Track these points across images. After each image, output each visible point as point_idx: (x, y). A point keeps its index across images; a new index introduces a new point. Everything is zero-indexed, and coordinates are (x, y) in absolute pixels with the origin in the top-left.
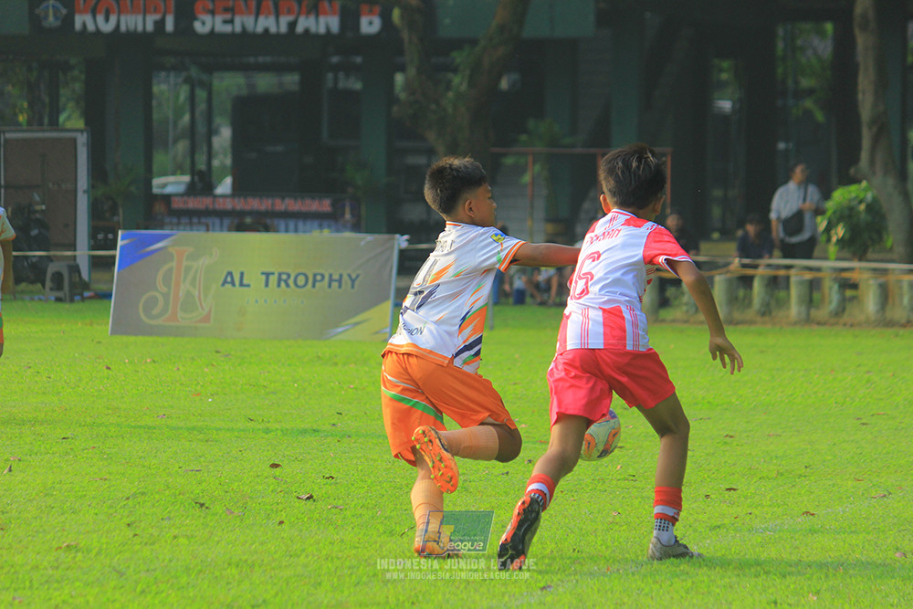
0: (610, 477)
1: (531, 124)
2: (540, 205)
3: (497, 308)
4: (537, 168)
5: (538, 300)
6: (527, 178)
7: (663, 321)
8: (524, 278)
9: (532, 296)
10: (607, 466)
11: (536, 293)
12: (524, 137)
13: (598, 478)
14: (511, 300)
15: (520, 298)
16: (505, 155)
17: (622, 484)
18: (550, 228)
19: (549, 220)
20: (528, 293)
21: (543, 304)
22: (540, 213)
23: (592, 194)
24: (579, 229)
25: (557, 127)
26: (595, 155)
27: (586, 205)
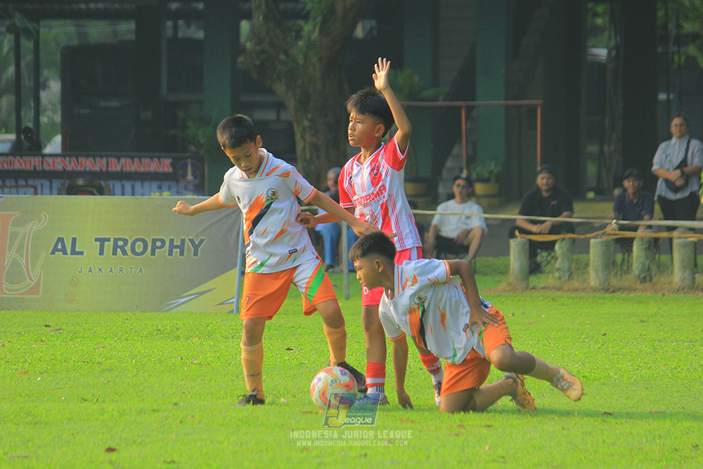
7: (533, 288)
17: (490, 466)
18: (409, 189)
19: (408, 179)
23: (455, 151)
24: (442, 190)
25: (416, 78)
26: (459, 108)
27: (448, 163)
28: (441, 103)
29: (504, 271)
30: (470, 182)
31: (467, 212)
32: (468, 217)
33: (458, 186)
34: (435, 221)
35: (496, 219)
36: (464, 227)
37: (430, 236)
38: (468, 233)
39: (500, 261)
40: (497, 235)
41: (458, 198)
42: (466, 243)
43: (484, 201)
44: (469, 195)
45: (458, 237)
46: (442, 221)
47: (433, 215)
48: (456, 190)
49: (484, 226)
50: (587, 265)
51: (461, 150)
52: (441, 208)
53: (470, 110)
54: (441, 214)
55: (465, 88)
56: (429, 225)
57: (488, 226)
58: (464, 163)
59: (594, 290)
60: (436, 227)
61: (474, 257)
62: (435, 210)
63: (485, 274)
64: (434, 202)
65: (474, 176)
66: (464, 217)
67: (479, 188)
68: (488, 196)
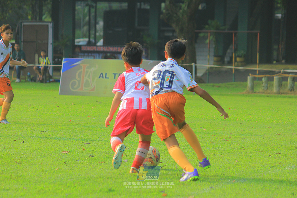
0: (235, 148)
1: (210, 21)
2: (212, 50)
4: (211, 37)
6: (208, 41)
7: (255, 92)
10: (234, 144)
12: (207, 26)
13: (231, 148)
16: (200, 33)
17: (239, 150)
18: (215, 59)
19: (215, 56)
22: (212, 54)
23: (231, 47)
24: (226, 60)
25: (219, 23)
26: (232, 33)
27: (229, 51)
28: (226, 31)
29: (246, 86)
35: (243, 70)
39: (244, 83)
50: (273, 85)
51: (233, 47)
53: (236, 34)
55: (234, 26)
58: (233, 51)
59: (275, 93)
63: (239, 88)
64: (223, 63)
65: (236, 55)
67: (238, 59)
68: (241, 62)
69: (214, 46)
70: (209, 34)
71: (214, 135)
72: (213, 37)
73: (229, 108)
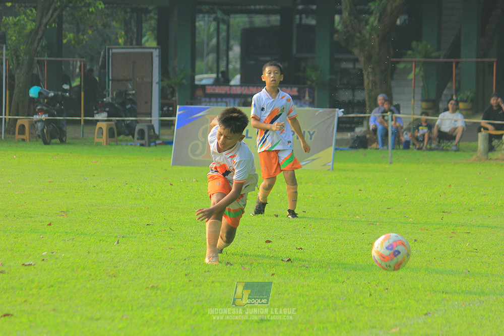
0: (462, 250)
1: (414, 44)
2: (419, 91)
3: (394, 151)
4: (417, 70)
5: (417, 147)
6: (411, 76)
7: (491, 159)
8: (409, 134)
9: (414, 144)
10: (460, 244)
11: (416, 143)
12: (410, 52)
13: (455, 250)
14: (401, 147)
15: (407, 145)
16: (398, 62)
17: (469, 254)
18: (424, 105)
19: (423, 100)
20: (411, 143)
21: (420, 149)
22: (419, 97)
23: (449, 85)
24: (441, 106)
25: (429, 46)
26: (452, 63)
27: (445, 92)
28: (441, 60)
29: (475, 150)
30: (457, 102)
31: (455, 118)
32: (456, 121)
33: (451, 104)
34: (437, 123)
35: (470, 122)
36: (453, 126)
37: (435, 130)
38: (455, 129)
39: (473, 144)
40: (471, 131)
41: (451, 110)
42: (454, 134)
43: (464, 112)
44: (456, 109)
45: (450, 131)
46: (441, 123)
47: (436, 120)
48: (450, 106)
49: (464, 125)
51: (452, 85)
52: (441, 116)
53: (457, 63)
54: (442, 120)
55: (455, 51)
56: (434, 125)
57: (466, 125)
58: (454, 92)
60: (438, 126)
61: (459, 142)
62: (438, 117)
63: (464, 151)
64: (437, 112)
65: (459, 99)
66: (453, 122)
67: (461, 105)
68: (466, 110)
69: (422, 84)
70: (414, 65)
71: (427, 230)
72: (420, 69)
73: (450, 186)
